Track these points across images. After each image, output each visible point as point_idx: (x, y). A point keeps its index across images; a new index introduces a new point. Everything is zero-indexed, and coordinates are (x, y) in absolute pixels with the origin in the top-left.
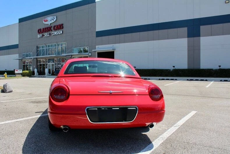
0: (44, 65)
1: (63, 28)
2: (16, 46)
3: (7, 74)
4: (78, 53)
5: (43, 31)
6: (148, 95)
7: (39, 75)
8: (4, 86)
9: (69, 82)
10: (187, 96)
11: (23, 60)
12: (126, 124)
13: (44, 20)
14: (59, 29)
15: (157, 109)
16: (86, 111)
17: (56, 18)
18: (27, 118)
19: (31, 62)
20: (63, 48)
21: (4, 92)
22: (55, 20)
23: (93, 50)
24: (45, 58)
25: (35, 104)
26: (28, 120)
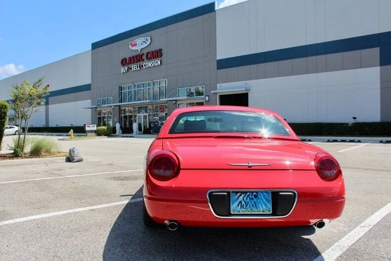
0: (131, 117)
1: (161, 56)
2: (87, 88)
3: (74, 132)
4: (186, 97)
5: (129, 61)
6: (314, 170)
7: (123, 133)
8: (70, 151)
9: (177, 147)
10: (381, 170)
11: (98, 109)
12: (275, 220)
13: (131, 44)
14: (156, 58)
15: (331, 196)
16: (208, 197)
17: (151, 39)
18: (107, 205)
19: (110, 113)
20: (162, 88)
21: (71, 162)
22: (148, 42)
23: (212, 92)
24: (133, 106)
25: (119, 182)
26: (109, 208)
